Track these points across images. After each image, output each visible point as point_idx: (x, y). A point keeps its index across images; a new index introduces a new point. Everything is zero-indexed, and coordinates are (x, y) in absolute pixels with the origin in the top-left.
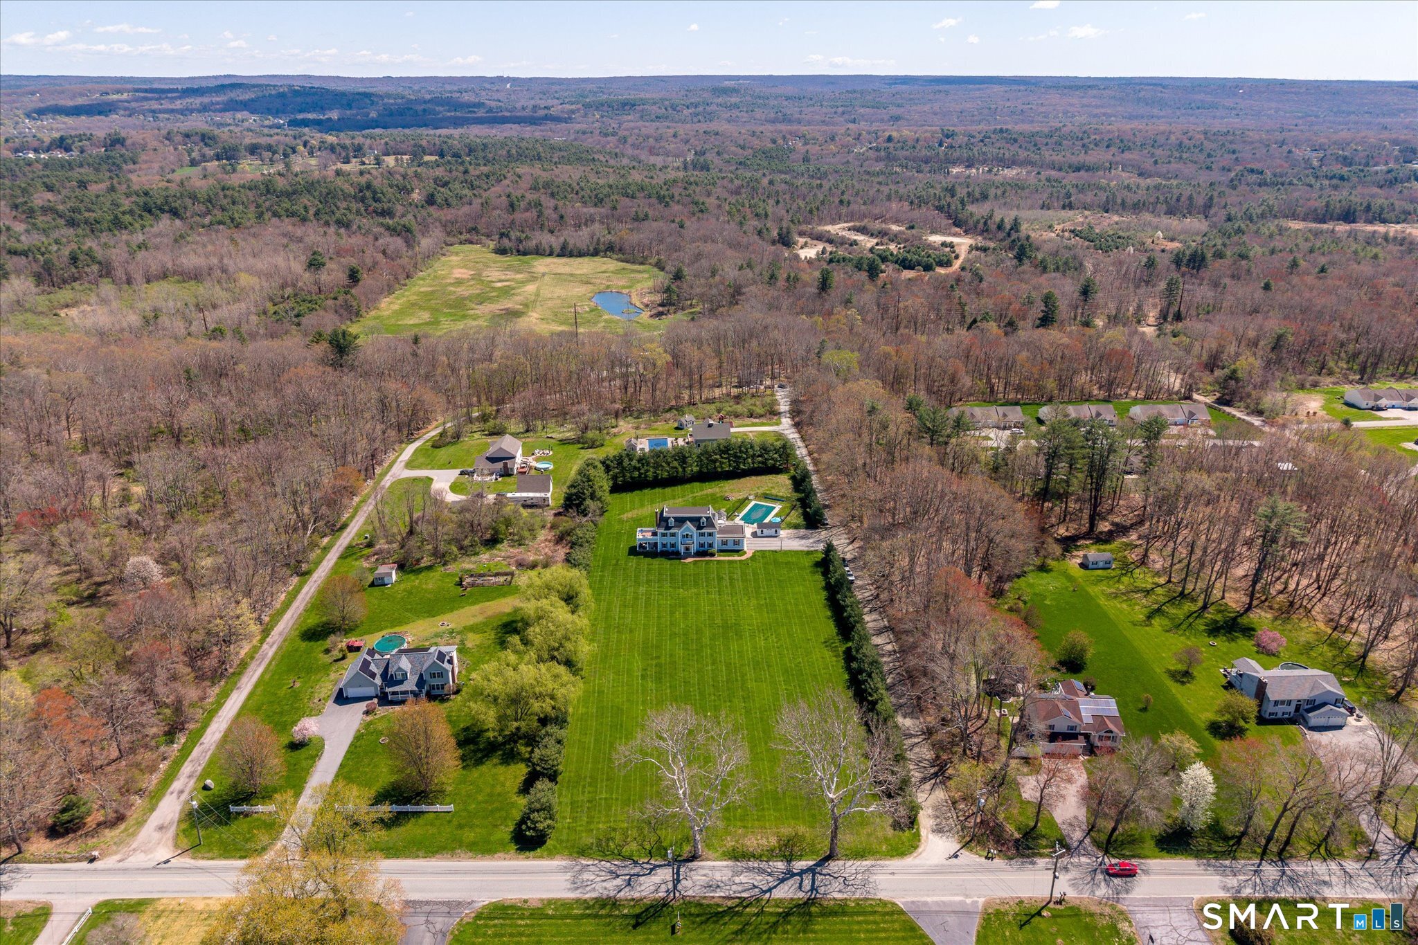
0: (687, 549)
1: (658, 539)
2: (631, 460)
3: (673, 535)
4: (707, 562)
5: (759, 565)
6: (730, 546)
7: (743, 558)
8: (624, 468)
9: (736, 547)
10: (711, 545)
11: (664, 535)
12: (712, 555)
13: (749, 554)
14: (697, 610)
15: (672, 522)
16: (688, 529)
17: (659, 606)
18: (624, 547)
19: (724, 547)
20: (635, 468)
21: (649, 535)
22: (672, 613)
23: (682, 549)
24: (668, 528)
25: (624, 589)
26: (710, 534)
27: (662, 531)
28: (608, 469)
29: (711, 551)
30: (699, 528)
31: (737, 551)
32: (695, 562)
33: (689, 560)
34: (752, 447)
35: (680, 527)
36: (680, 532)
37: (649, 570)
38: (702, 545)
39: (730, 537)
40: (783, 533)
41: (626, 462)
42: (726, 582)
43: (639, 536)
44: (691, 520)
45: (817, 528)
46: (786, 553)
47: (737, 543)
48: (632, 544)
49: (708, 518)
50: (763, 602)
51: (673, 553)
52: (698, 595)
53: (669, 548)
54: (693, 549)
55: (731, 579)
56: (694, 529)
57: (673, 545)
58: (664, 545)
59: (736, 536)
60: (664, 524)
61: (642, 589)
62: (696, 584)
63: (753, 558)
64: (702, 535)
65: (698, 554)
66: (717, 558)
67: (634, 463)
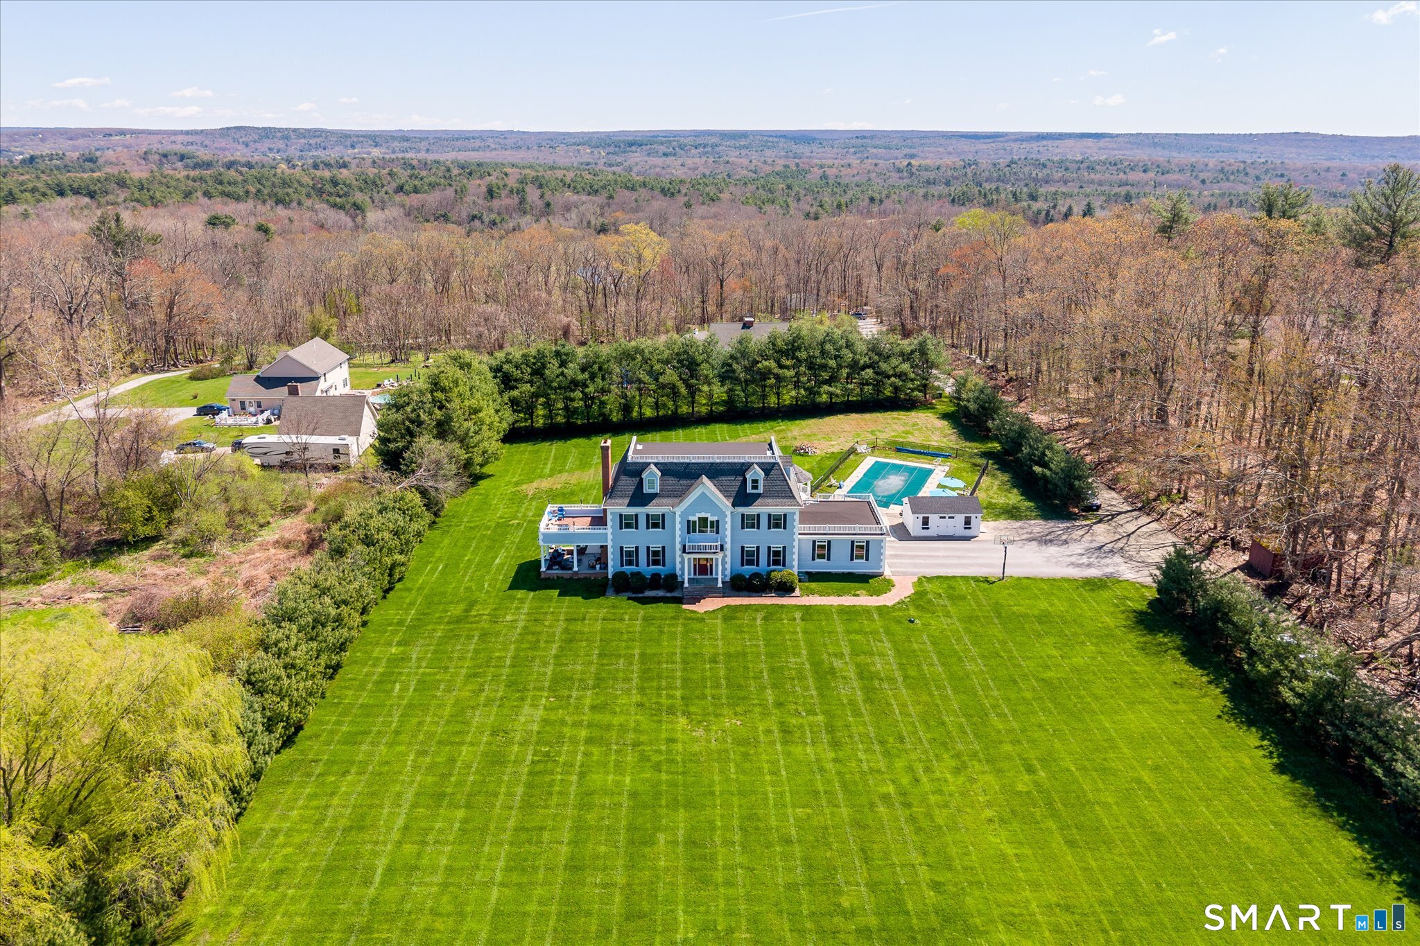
0: (703, 568)
1: (610, 536)
2: (563, 364)
3: (656, 522)
4: (771, 614)
5: (947, 623)
6: (840, 562)
7: (889, 599)
8: (547, 383)
9: (859, 567)
10: (778, 558)
11: (627, 522)
12: (785, 589)
13: (902, 590)
14: (751, 825)
15: (653, 480)
16: (704, 499)
17: (586, 801)
18: (505, 562)
19: (821, 565)
20: (575, 384)
21: (580, 526)
22: (640, 840)
23: (683, 567)
24: (639, 498)
25: (460, 715)
26: (778, 522)
27: (619, 508)
28: (507, 382)
29: (778, 575)
30: (743, 498)
31: (864, 578)
32: (730, 615)
33: (708, 605)
34: (849, 345)
35: (680, 495)
36: (679, 512)
37: (570, 639)
38: (749, 557)
39: (840, 534)
40: (986, 528)
41: (553, 369)
42: (850, 689)
43: (548, 525)
44: (715, 471)
45: (1071, 517)
46: (1024, 585)
47: (860, 550)
48: (530, 556)
49: (768, 468)
50: (1023, 783)
51: (655, 582)
52: (746, 742)
53: (645, 567)
54: (724, 566)
55: (864, 674)
56: (725, 503)
57: (657, 557)
58: (629, 557)
59: (859, 531)
60: (628, 484)
61: (530, 716)
62: (738, 696)
63: (920, 598)
64: (751, 522)
65: (739, 585)
66: (799, 599)
67: (572, 370)
